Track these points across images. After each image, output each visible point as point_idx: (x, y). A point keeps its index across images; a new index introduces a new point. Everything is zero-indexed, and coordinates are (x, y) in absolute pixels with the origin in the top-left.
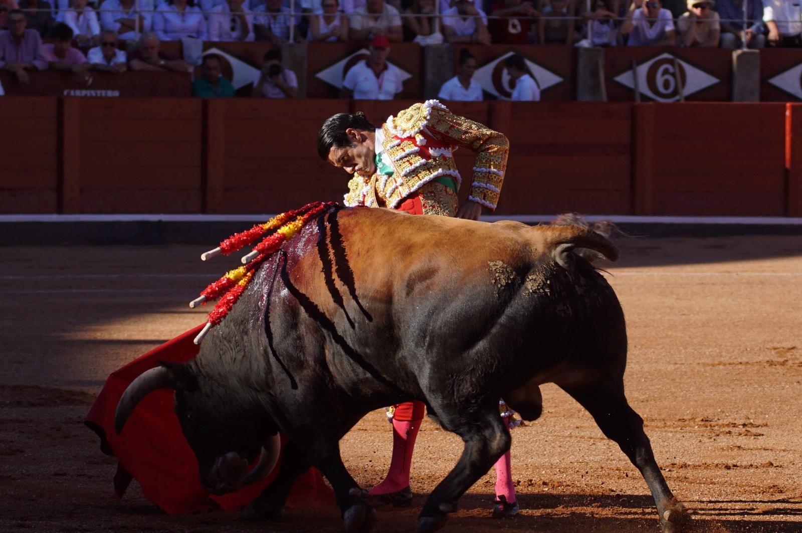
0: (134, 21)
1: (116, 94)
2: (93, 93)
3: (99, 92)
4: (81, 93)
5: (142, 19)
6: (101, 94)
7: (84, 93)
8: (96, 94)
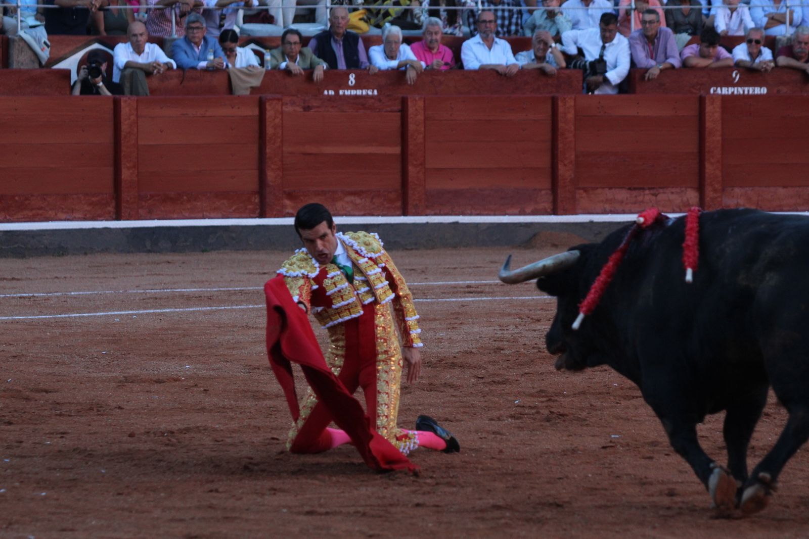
0: (784, 15)
1: (764, 91)
2: (740, 90)
3: (746, 89)
4: (728, 91)
5: (792, 13)
6: (748, 91)
7: (731, 90)
8: (744, 91)
